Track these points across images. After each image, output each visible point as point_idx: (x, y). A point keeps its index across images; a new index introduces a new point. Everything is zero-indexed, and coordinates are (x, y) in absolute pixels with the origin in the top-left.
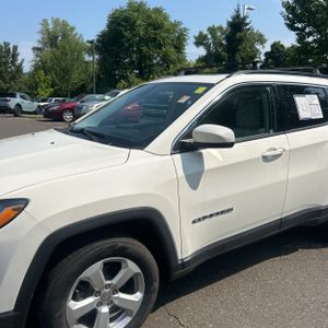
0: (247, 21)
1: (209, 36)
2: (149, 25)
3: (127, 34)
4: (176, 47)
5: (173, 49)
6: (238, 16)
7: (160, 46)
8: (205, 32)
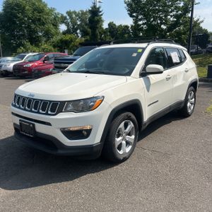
0: (101, 10)
1: (68, 17)
2: (35, 10)
3: (20, 15)
4: (53, 25)
5: (52, 26)
6: (95, 6)
7: (43, 24)
8: (65, 15)
